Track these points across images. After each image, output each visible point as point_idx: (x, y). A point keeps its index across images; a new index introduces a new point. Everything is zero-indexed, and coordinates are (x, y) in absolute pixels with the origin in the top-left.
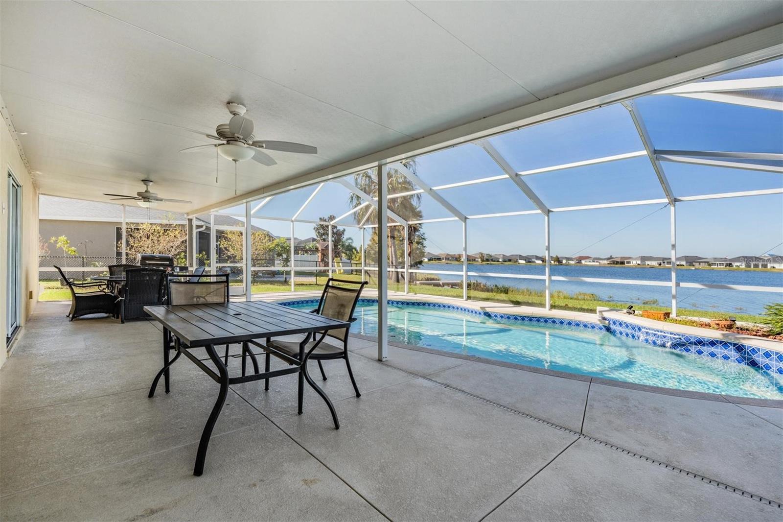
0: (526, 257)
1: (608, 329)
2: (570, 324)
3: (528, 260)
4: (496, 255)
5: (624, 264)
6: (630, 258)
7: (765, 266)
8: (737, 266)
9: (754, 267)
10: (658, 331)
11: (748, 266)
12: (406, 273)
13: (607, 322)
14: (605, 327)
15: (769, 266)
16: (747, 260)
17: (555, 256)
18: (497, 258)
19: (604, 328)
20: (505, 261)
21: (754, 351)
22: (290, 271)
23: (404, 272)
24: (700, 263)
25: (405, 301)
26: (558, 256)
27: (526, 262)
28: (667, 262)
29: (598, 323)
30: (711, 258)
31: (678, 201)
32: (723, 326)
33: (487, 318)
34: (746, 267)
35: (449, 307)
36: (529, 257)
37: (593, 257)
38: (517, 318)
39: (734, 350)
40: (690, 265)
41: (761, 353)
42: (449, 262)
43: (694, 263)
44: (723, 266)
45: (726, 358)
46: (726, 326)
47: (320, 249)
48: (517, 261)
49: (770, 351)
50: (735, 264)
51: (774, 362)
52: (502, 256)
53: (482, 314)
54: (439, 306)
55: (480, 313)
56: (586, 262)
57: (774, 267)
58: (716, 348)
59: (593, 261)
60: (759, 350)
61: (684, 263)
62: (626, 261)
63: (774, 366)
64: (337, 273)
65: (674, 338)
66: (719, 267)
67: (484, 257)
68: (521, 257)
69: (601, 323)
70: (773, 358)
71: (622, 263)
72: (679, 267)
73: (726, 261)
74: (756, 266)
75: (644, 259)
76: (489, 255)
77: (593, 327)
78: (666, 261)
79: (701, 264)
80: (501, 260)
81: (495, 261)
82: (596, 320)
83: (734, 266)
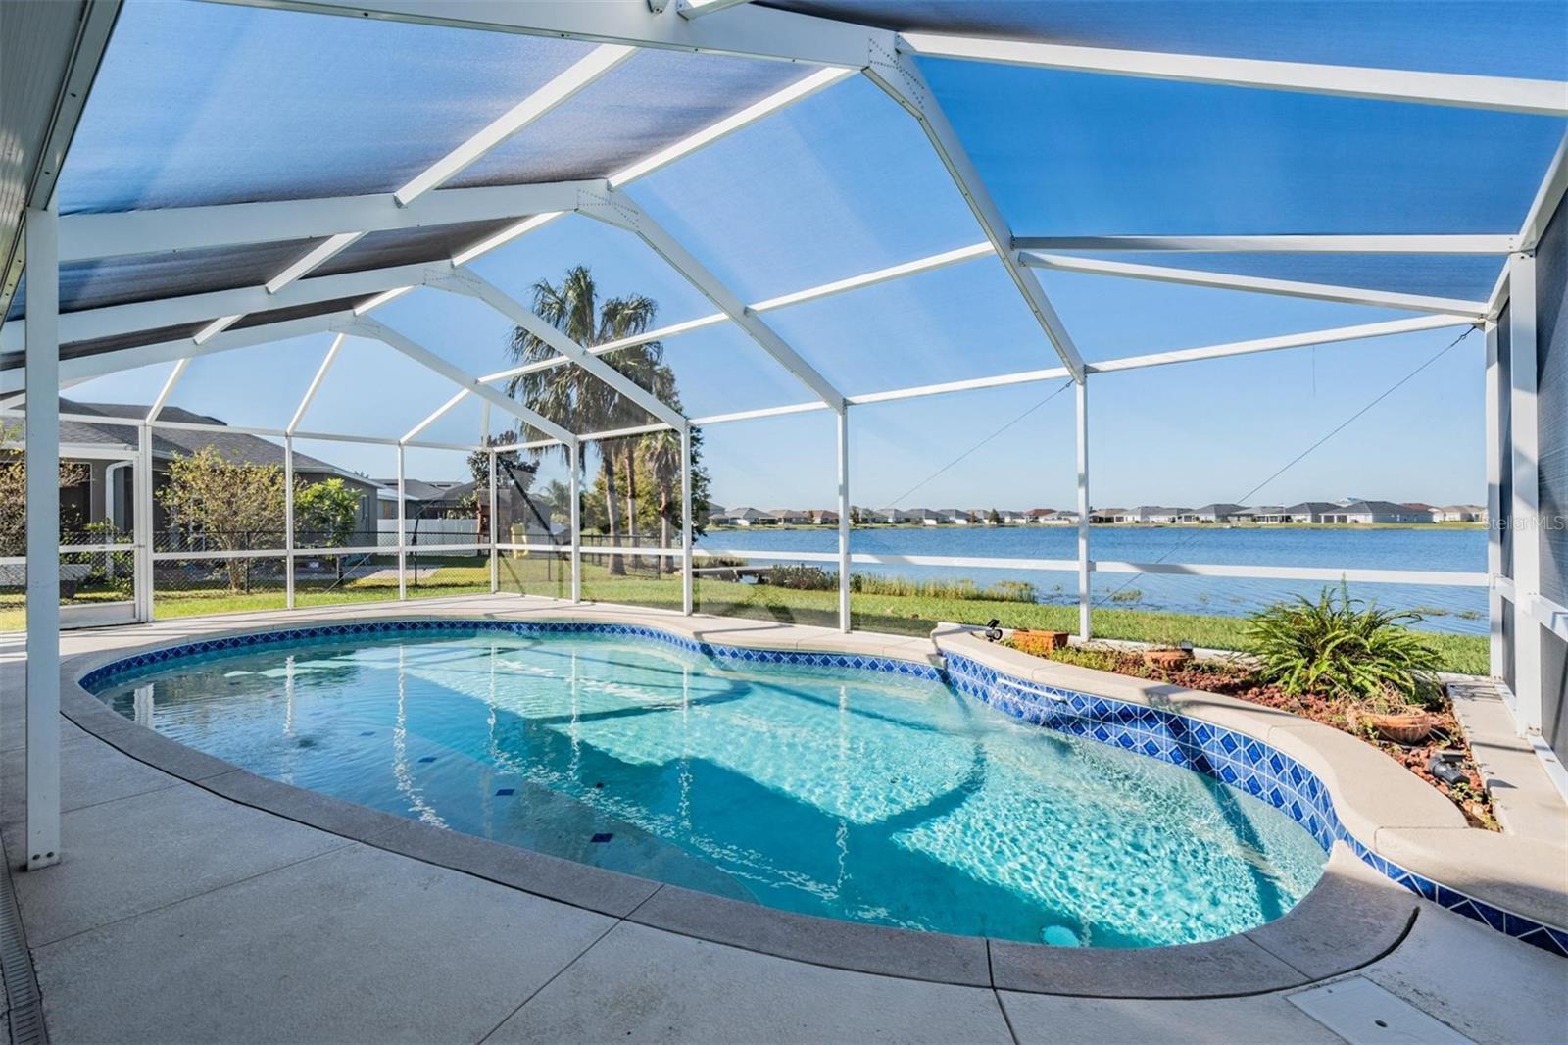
0: (936, 513)
1: (945, 678)
2: (874, 666)
3: (942, 519)
4: (882, 510)
5: (1113, 522)
6: (1122, 510)
7: (1343, 519)
8: (1300, 521)
9: (1325, 522)
10: (1025, 684)
11: (1316, 520)
12: (573, 553)
13: (942, 659)
14: (939, 671)
15: (1350, 518)
16: (1316, 509)
17: (990, 511)
18: (883, 516)
19: (938, 676)
20: (899, 523)
21: (1205, 733)
22: (285, 558)
23: (570, 553)
24: (1239, 516)
25: (548, 622)
26: (997, 510)
27: (938, 523)
28: (1186, 517)
29: (926, 662)
30: (1256, 508)
31: (1092, 372)
32: (1166, 664)
33: (706, 657)
34: (1313, 521)
35: (643, 633)
36: (944, 513)
37: (1059, 508)
38: (766, 657)
39: (1167, 730)
40: (1223, 522)
41: (1217, 739)
42: (791, 526)
43: (1229, 518)
44: (1276, 520)
45: (1152, 750)
46: (1172, 663)
47: (479, 505)
48: (920, 521)
49: (1235, 735)
50: (1295, 517)
51: (1241, 764)
52: (893, 512)
53: (698, 648)
54: (624, 631)
55: (694, 648)
56: (1046, 519)
57: (1356, 522)
58: (1132, 726)
59: (1060, 518)
60: (1213, 729)
61: (1212, 517)
62: (1115, 516)
63: (1242, 773)
64: (515, 557)
65: (1053, 700)
66: (1270, 523)
67: (858, 515)
68: (930, 514)
69: (933, 664)
70: (1240, 751)
71: (1109, 520)
72: (1204, 525)
73: (1281, 512)
74: (1329, 519)
75: (1146, 511)
76: (867, 510)
77: (918, 673)
78: (1183, 515)
79: (1241, 518)
80: (890, 520)
81: (879, 523)
82: (923, 655)
83: (1295, 522)
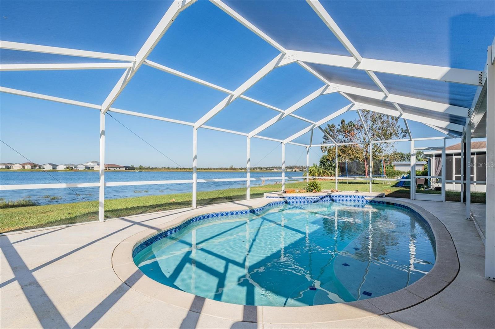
1: (286, 202)
39: (329, 197)
69: (283, 200)
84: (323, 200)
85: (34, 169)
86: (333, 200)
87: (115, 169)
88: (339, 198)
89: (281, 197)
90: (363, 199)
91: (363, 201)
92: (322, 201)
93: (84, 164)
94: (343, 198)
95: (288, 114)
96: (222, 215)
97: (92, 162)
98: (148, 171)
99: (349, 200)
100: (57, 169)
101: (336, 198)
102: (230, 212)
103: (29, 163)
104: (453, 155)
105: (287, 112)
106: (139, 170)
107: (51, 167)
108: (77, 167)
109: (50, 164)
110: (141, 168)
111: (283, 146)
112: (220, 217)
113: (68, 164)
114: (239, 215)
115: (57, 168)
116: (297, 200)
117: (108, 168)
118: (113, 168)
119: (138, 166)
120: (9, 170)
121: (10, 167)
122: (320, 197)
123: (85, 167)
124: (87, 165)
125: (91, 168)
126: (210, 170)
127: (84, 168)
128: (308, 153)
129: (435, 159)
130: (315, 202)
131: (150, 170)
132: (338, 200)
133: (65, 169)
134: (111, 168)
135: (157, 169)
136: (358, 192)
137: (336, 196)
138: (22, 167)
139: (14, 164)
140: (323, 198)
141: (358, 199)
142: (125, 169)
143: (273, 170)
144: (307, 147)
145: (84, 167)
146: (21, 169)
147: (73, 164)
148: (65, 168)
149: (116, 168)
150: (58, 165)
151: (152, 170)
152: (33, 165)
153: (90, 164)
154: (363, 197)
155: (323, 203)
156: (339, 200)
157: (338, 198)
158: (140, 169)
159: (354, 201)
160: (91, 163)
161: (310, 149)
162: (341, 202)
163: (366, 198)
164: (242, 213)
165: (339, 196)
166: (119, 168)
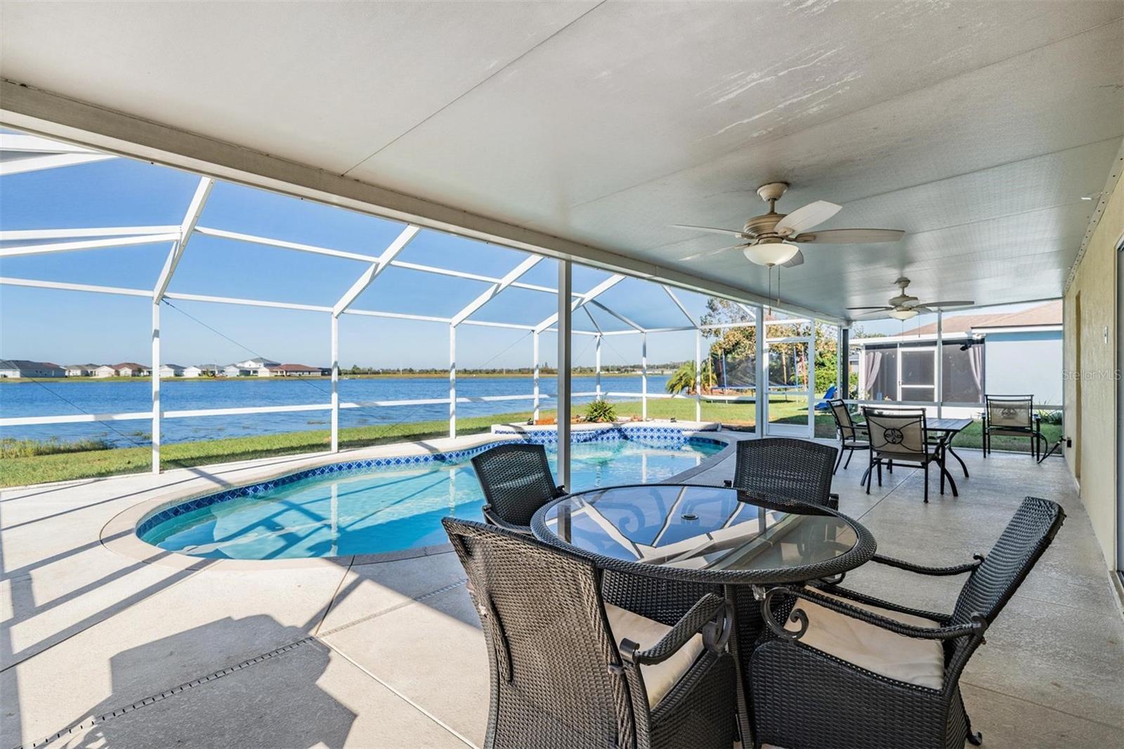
84: (605, 436)
85: (138, 376)
86: (626, 437)
87: (301, 373)
88: (638, 434)
89: (519, 433)
90: (679, 435)
91: (679, 438)
92: (602, 439)
93: (238, 366)
94: (645, 433)
95: (507, 284)
96: (379, 463)
97: (254, 360)
98: (368, 378)
99: (655, 437)
100: (183, 375)
101: (632, 433)
102: (395, 459)
103: (129, 364)
104: (898, 345)
105: (505, 281)
106: (349, 376)
107: (171, 372)
108: (224, 371)
109: (170, 366)
110: (356, 371)
111: (536, 335)
112: (374, 468)
113: (207, 365)
114: (412, 464)
115: (184, 373)
116: (550, 437)
117: (287, 372)
118: (296, 372)
119: (350, 368)
120: (88, 379)
121: (91, 372)
122: (597, 432)
123: (241, 371)
124: (243, 367)
125: (251, 373)
126: (498, 375)
127: (238, 374)
128: (599, 347)
129: (867, 354)
130: (585, 441)
131: (374, 375)
132: (635, 437)
133: (200, 375)
134: (294, 371)
135: (389, 373)
136: (675, 421)
137: (632, 430)
138: (113, 374)
139: (99, 366)
140: (603, 433)
141: (672, 435)
142: (322, 375)
143: (633, 373)
144: (596, 336)
145: (238, 370)
146: (113, 376)
147: (215, 364)
148: (200, 373)
149: (303, 372)
150: (185, 368)
151: (377, 375)
152: (136, 368)
153: (251, 365)
154: (679, 431)
155: (605, 442)
156: (638, 437)
157: (635, 433)
158: (354, 373)
159: (665, 438)
160: (251, 363)
161: (601, 339)
162: (642, 440)
163: (683, 433)
164: (417, 460)
165: (638, 430)
166: (309, 372)
